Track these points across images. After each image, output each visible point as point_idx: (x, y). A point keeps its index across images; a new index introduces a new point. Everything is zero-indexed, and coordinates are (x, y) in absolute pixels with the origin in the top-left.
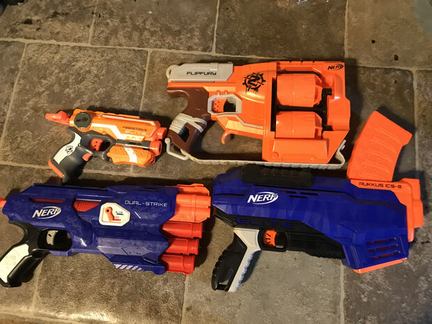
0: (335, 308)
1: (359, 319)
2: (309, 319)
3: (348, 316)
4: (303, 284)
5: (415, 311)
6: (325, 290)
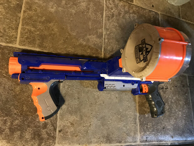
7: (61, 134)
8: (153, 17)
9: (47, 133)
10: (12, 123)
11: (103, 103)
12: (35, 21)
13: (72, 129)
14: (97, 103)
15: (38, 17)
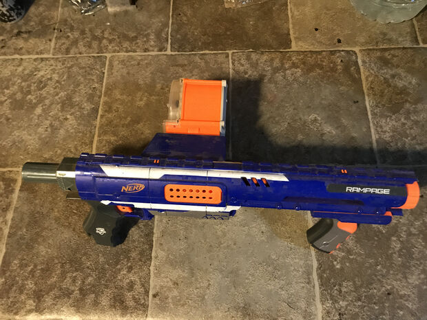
0: (309, 279)
1: (334, 286)
2: (283, 292)
3: (322, 285)
4: (274, 257)
5: (391, 272)
6: (297, 261)
7: (157, 300)
8: (342, 61)
9: (134, 298)
10: (84, 282)
11: (235, 244)
12: (116, 126)
13: (175, 293)
14: (222, 244)
15: (121, 120)
